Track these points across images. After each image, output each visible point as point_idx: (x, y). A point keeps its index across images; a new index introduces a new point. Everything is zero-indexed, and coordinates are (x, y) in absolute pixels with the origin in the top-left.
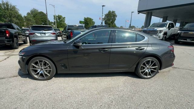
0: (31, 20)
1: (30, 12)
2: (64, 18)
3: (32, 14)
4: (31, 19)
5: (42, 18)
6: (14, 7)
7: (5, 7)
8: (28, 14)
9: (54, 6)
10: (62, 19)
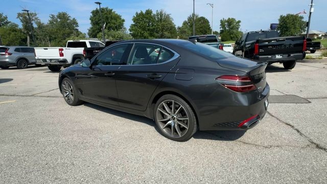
0: (185, 32)
1: (187, 20)
2: (239, 22)
3: (189, 23)
4: (186, 30)
5: (201, 28)
6: (168, 17)
7: (158, 18)
8: (185, 23)
9: (212, 5)
10: (235, 24)
